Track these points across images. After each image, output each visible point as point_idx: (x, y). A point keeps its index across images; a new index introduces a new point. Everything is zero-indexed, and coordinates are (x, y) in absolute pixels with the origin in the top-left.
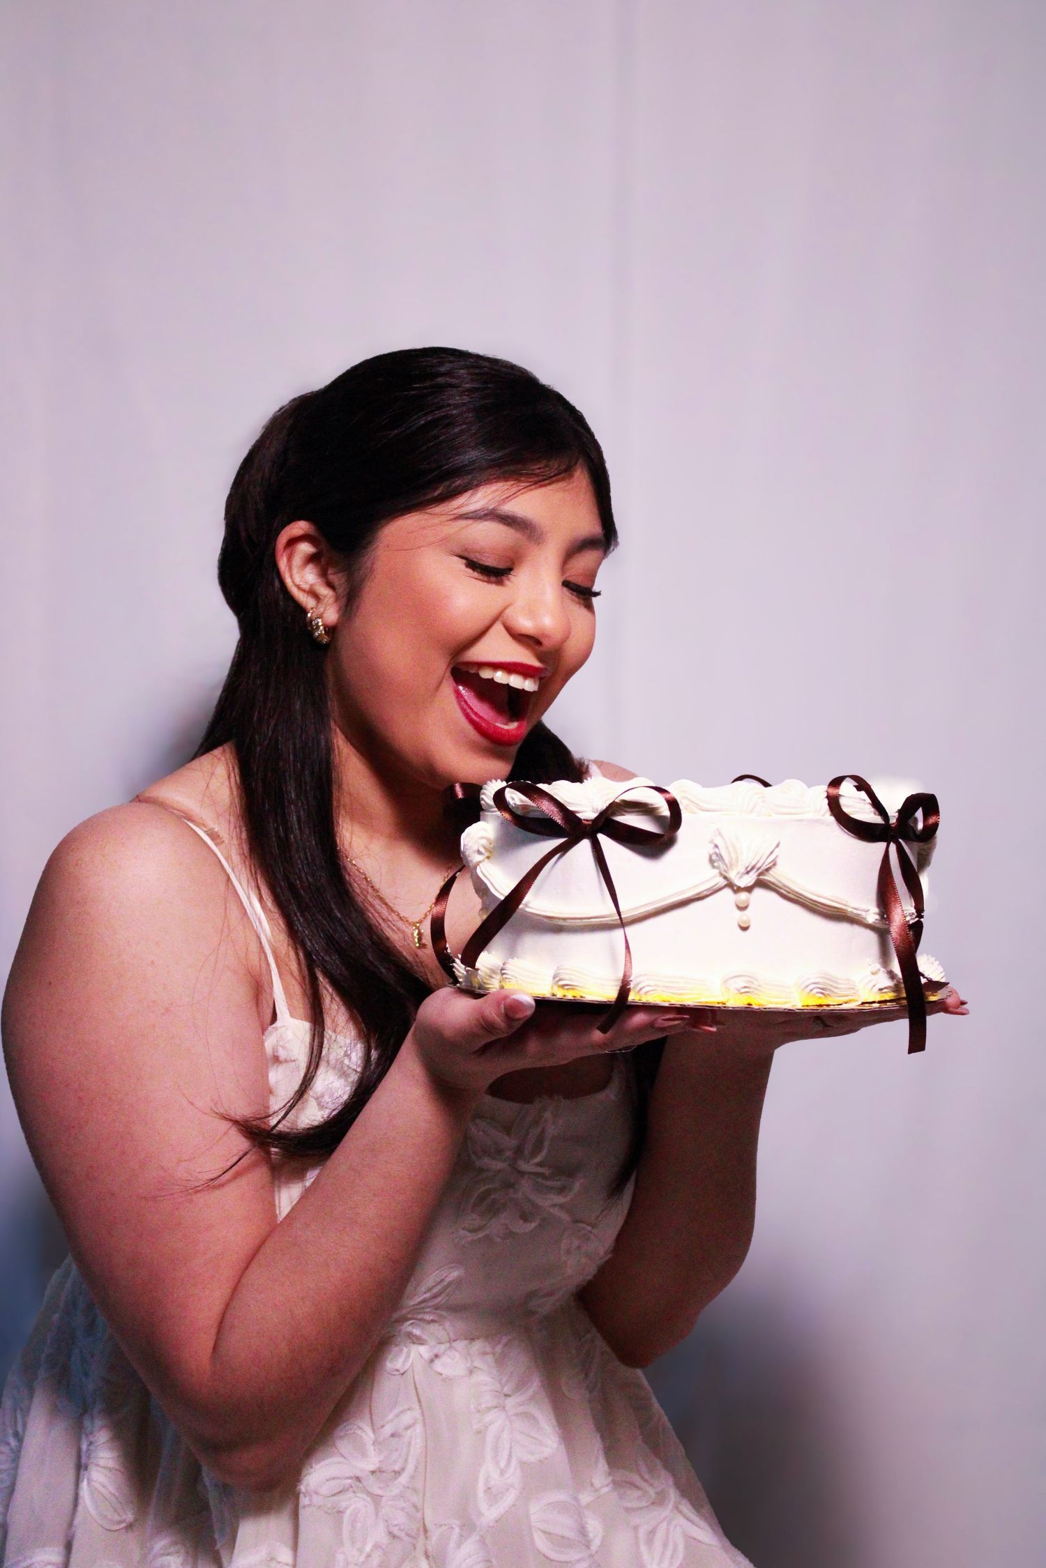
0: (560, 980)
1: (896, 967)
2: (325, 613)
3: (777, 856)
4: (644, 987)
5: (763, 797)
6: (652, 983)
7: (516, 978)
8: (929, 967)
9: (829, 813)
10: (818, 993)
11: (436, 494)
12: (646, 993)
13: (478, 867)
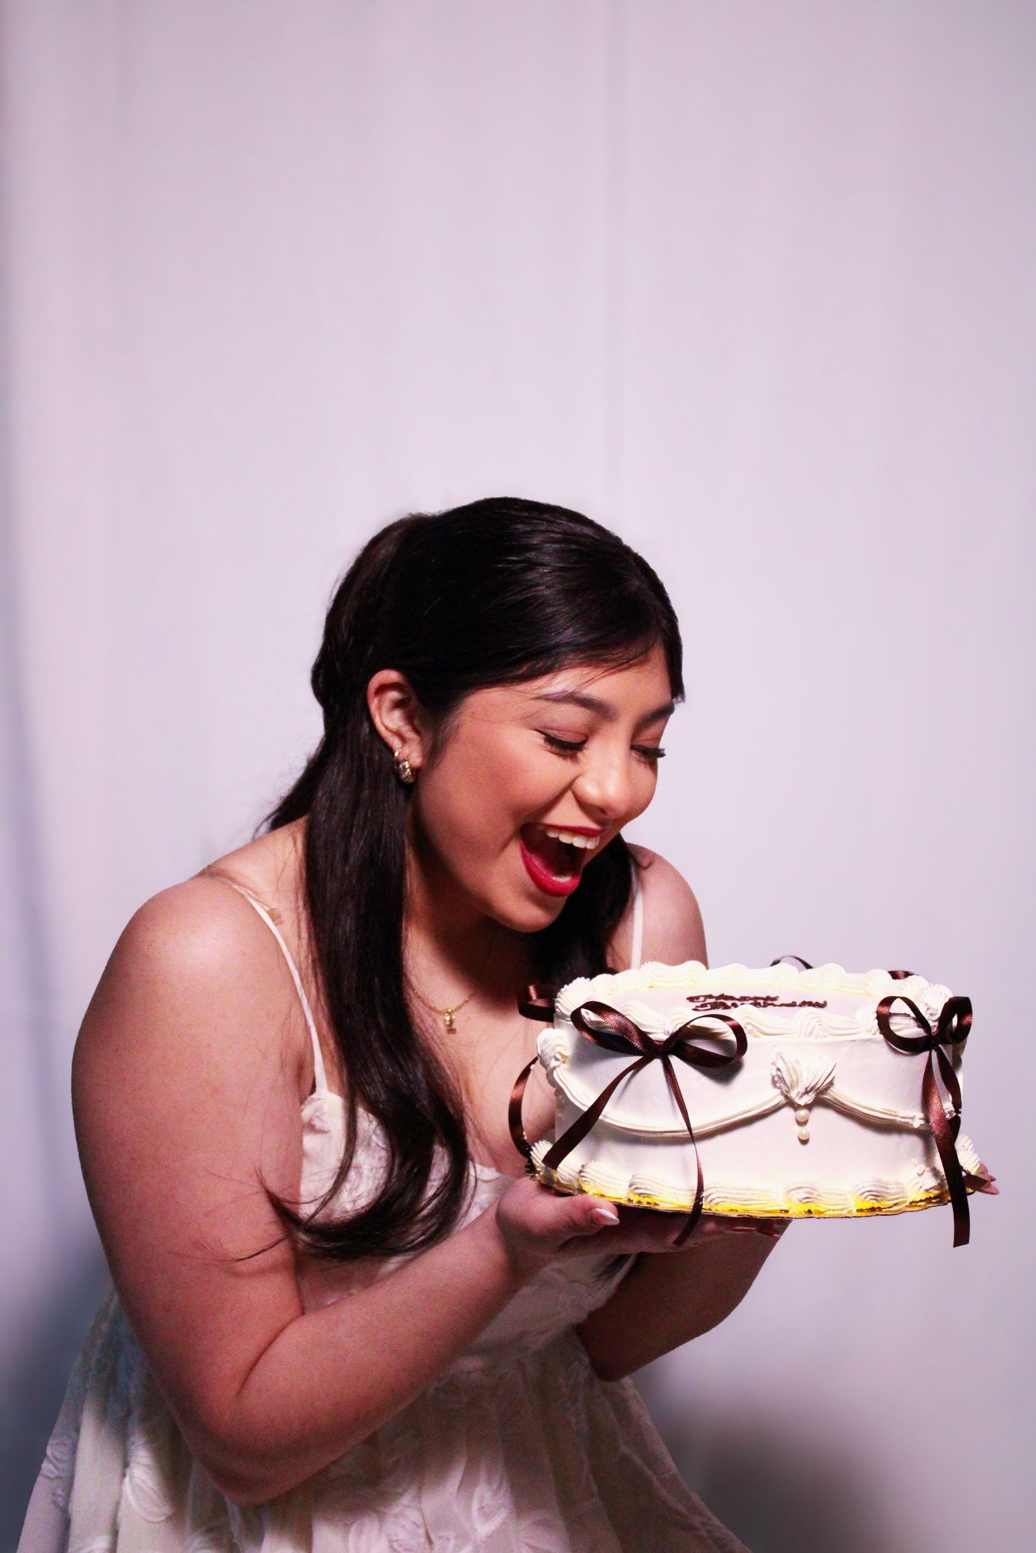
0: (637, 1188)
1: (938, 1163)
2: (409, 754)
3: (834, 1077)
4: (714, 1199)
5: (820, 1021)
6: (722, 1195)
7: (594, 1181)
8: (968, 1161)
9: (878, 1032)
10: (871, 1199)
11: (521, 672)
12: (717, 1204)
13: (555, 1072)
